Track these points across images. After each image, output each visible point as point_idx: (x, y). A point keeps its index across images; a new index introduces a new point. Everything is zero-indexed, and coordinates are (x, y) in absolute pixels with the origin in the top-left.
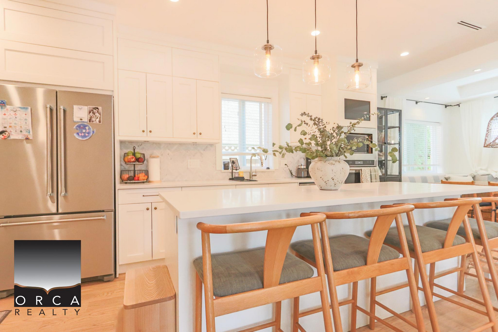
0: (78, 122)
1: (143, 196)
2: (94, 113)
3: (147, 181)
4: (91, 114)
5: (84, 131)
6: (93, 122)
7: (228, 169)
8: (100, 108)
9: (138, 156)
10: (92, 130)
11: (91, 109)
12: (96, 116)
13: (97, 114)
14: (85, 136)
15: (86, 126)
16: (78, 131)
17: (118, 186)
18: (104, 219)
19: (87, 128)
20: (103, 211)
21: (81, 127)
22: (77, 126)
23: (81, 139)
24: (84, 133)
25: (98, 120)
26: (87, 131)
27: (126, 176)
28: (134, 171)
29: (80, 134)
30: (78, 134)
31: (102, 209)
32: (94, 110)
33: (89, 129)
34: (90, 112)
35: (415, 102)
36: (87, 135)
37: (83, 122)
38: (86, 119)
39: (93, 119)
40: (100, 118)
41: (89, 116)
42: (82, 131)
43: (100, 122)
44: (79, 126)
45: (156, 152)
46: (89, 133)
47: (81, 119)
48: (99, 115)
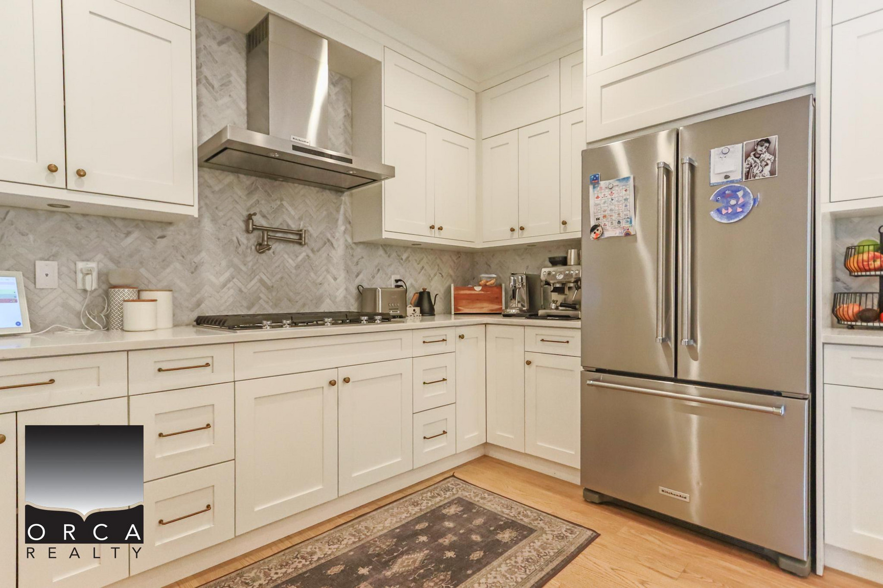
0: (719, 185)
2: (757, 155)
4: (751, 159)
5: (733, 202)
6: (754, 177)
8: (774, 139)
10: (752, 197)
11: (751, 147)
12: (762, 161)
13: (766, 156)
14: (735, 214)
15: (738, 189)
16: (719, 205)
17: (824, 333)
18: (778, 415)
19: (740, 194)
20: (779, 394)
21: (727, 193)
22: (718, 195)
23: (725, 221)
24: (733, 206)
25: (768, 168)
26: (741, 201)
29: (724, 211)
30: (719, 211)
31: (775, 389)
32: (759, 148)
34: (748, 156)
36: (739, 210)
37: (732, 182)
38: (737, 176)
39: (756, 170)
40: (774, 163)
41: (745, 165)
43: (772, 173)
44: (722, 194)
46: (743, 206)
47: (727, 177)
48: (771, 157)
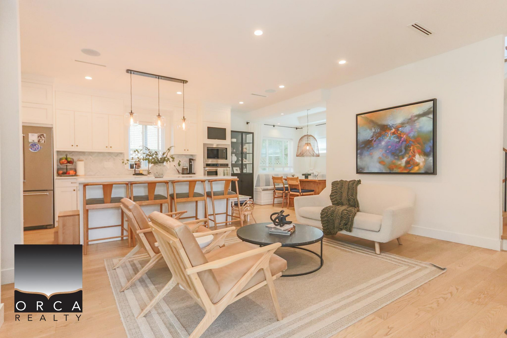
0: (31, 142)
1: (72, 183)
2: (41, 137)
3: (76, 175)
4: (39, 138)
5: (35, 147)
6: (40, 142)
7: (133, 168)
8: (45, 135)
9: (69, 160)
10: (40, 146)
11: (39, 135)
12: (42, 139)
13: (43, 138)
14: (35, 150)
15: (36, 144)
16: (31, 147)
17: (55, 177)
18: (47, 195)
19: (37, 145)
20: (47, 190)
21: (33, 145)
22: (31, 145)
23: (33, 151)
24: (35, 148)
25: (43, 141)
26: (37, 147)
27: (61, 172)
28: (67, 169)
29: (33, 149)
30: (31, 149)
31: (46, 189)
32: (41, 136)
33: (38, 146)
34: (38, 137)
35: (273, 126)
36: (37, 149)
37: (35, 142)
38: (36, 141)
39: (41, 141)
40: (45, 140)
42: (34, 147)
43: (44, 142)
44: (32, 145)
45: (82, 157)
46: (38, 148)
47: (33, 141)
48: (44, 138)
